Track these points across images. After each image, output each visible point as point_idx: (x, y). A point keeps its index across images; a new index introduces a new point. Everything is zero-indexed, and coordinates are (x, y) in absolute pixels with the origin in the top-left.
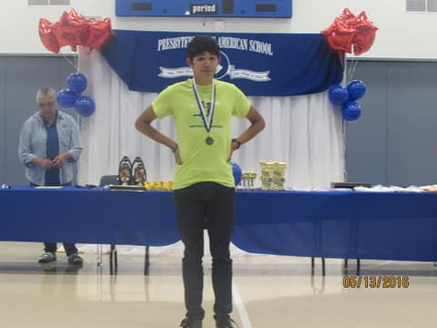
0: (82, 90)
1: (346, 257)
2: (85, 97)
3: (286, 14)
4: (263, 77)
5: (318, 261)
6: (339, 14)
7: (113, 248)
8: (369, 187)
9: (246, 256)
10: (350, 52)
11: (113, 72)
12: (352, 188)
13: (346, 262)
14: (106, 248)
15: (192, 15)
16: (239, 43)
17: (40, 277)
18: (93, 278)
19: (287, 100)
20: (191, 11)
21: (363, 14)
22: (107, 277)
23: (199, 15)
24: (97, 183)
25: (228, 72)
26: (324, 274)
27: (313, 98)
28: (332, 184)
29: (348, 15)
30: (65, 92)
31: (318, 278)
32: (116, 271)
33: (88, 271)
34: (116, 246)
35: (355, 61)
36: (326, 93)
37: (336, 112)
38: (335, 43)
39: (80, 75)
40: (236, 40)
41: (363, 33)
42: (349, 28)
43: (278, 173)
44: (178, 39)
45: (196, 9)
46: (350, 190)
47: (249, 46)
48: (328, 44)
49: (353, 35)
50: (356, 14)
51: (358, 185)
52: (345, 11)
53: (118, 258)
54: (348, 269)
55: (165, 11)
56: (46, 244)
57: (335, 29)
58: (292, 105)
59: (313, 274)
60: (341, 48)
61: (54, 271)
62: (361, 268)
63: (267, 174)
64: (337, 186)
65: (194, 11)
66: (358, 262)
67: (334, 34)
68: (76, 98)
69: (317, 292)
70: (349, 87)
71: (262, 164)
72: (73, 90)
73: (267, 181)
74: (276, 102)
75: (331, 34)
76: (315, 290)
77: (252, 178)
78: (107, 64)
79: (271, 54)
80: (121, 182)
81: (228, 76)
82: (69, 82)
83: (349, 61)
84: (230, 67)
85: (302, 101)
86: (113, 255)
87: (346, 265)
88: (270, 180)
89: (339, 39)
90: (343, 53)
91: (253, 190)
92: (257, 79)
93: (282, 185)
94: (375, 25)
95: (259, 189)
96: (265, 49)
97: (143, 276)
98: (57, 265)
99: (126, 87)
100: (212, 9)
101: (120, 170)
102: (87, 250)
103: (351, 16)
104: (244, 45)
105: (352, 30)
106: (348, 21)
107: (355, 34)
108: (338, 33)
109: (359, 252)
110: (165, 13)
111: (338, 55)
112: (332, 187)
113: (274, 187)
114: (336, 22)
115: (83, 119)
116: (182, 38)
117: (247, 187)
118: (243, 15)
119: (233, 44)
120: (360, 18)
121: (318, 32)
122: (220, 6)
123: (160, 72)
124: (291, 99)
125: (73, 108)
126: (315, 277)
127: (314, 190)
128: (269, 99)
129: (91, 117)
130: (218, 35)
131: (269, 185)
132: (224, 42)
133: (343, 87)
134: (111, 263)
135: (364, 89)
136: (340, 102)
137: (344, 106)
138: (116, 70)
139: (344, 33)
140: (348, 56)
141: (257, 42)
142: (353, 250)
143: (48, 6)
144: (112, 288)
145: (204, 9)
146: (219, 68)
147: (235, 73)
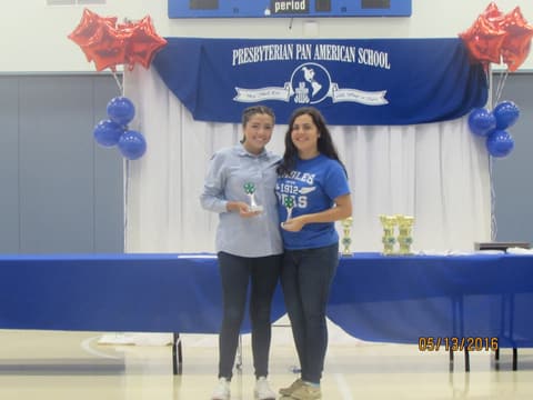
0: (128, 121)
1: (497, 346)
2: (133, 133)
3: (404, 11)
4: (377, 98)
6: (482, 10)
7: (176, 337)
8: (526, 246)
9: (358, 346)
10: (499, 63)
11: (170, 92)
12: (504, 249)
13: (497, 352)
14: (169, 337)
15: (274, 15)
16: (344, 54)
19: (411, 129)
20: (272, 9)
21: (517, 10)
23: (283, 14)
25: (330, 93)
26: (467, 369)
27: (448, 126)
28: (476, 245)
29: (493, 12)
30: (105, 123)
31: (460, 373)
32: (181, 373)
34: (181, 335)
35: (504, 74)
36: (465, 119)
38: (478, 48)
39: (125, 100)
40: (340, 49)
42: (497, 29)
44: (259, 49)
45: (279, 6)
46: (502, 252)
47: (357, 56)
48: (467, 52)
49: (501, 39)
50: (506, 10)
51: (513, 246)
52: (490, 6)
53: (183, 351)
54: (501, 361)
55: (236, 10)
57: (477, 30)
58: (418, 137)
59: (452, 369)
60: (487, 57)
62: (519, 360)
63: (387, 232)
64: (484, 247)
65: (277, 9)
66: (515, 351)
67: (477, 38)
68: (120, 134)
69: (458, 395)
70: (496, 112)
72: (117, 121)
73: (389, 242)
74: (396, 133)
75: (472, 39)
79: (388, 67)
81: (330, 99)
82: (110, 110)
83: (496, 74)
84: (332, 85)
85: (432, 130)
86: (177, 349)
87: (497, 357)
88: (392, 240)
90: (488, 62)
92: (369, 102)
93: (407, 247)
96: (379, 60)
99: (191, 115)
102: (140, 341)
103: (495, 13)
104: (350, 56)
105: (501, 32)
107: (505, 38)
108: (483, 36)
109: (515, 337)
110: (236, 13)
111: (481, 66)
112: (476, 249)
113: (397, 250)
114: (478, 23)
115: (130, 162)
116: (266, 47)
118: (344, 13)
119: (336, 54)
120: (513, 15)
121: (454, 35)
122: (312, 3)
123: (236, 94)
124: (417, 129)
125: (116, 147)
126: (455, 373)
127: (452, 253)
128: (385, 128)
129: (141, 159)
130: (314, 43)
131: (391, 247)
132: (323, 53)
133: (489, 111)
134: (175, 357)
135: (516, 114)
136: (484, 132)
137: (491, 136)
138: (175, 92)
139: (490, 37)
140: (494, 67)
141: (369, 51)
142: (507, 334)
143: (76, 6)
144: (176, 394)
145: (290, 7)
146: (317, 87)
147: (339, 94)
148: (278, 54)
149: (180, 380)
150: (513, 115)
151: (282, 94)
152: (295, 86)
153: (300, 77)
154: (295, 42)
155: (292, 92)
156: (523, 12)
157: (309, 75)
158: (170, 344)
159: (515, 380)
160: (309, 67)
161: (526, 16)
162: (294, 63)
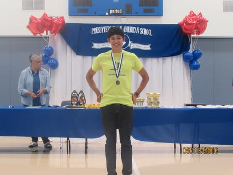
0: (51, 55)
1: (193, 143)
2: (53, 59)
3: (160, 14)
4: (147, 47)
5: (178, 145)
6: (187, 13)
7: (68, 139)
8: (204, 105)
9: (139, 143)
10: (194, 34)
11: (67, 45)
12: (196, 106)
13: (193, 145)
14: (65, 139)
15: (110, 15)
16: (135, 30)
17: (30, 155)
18: (58, 155)
19: (161, 60)
21: (200, 13)
22: (65, 155)
23: (113, 14)
24: (59, 105)
25: (129, 45)
26: (181, 152)
27: (174, 58)
28: (185, 104)
29: (192, 14)
30: (42, 56)
31: (178, 154)
33: (55, 152)
35: (196, 38)
36: (181, 55)
37: (186, 66)
38: (186, 29)
39: (50, 47)
40: (133, 28)
41: (200, 24)
42: (193, 21)
43: (156, 99)
44: (102, 28)
45: (112, 11)
46: (195, 107)
47: (140, 31)
48: (182, 29)
49: (195, 25)
50: (197, 13)
51: (199, 105)
52: (191, 12)
53: (71, 144)
55: (95, 13)
56: (32, 138)
57: (185, 21)
58: (163, 62)
59: (175, 152)
60: (189, 32)
61: (37, 152)
63: (150, 99)
64: (188, 105)
65: (111, 13)
66: (199, 145)
67: (185, 24)
68: (48, 60)
69: (177, 163)
70: (193, 53)
71: (147, 94)
72: (47, 55)
73: (150, 103)
74: (155, 60)
75: (183, 25)
76: (176, 161)
77: (142, 101)
78: (64, 41)
79: (152, 35)
80: (72, 104)
81: (129, 47)
82: (44, 50)
83: (193, 38)
84: (130, 42)
85: (169, 60)
86: (68, 144)
88: (152, 102)
89: (188, 27)
90: (190, 34)
91: (142, 108)
92: (144, 49)
93: (158, 105)
94: (207, 19)
95: (146, 107)
96: (148, 32)
97: (84, 154)
98: (38, 149)
99: (75, 53)
100: (120, 11)
101: (72, 97)
102: (54, 141)
103: (194, 15)
104: (137, 31)
105: (195, 22)
106: (192, 17)
107: (197, 24)
108: (187, 24)
109: (200, 140)
111: (187, 35)
112: (185, 106)
113: (154, 106)
114: (186, 18)
115: (52, 70)
116: (105, 27)
117: (139, 106)
118: (137, 14)
119: (131, 30)
120: (199, 15)
121: (177, 23)
122: (124, 10)
123: (93, 45)
124: (163, 60)
125: (46, 65)
126: (176, 154)
127: (175, 107)
128: (150, 59)
129: (56, 70)
130: (124, 26)
131: (151, 105)
132: (127, 29)
133: (190, 52)
134: (67, 147)
135: (201, 54)
136: (188, 61)
137: (191, 62)
138: (69, 44)
139: (191, 24)
140: (192, 36)
141: (144, 29)
142: (196, 139)
143: (33, 11)
144: (67, 161)
145: (116, 12)
146: (124, 43)
147: (133, 46)
149: (69, 157)
156: (202, 14)
158: (65, 142)
159: (199, 157)
161: (204, 16)
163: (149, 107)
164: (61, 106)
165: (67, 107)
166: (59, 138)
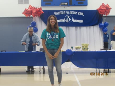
3: (86, 5)
4: (81, 21)
5: (98, 69)
6: (101, 4)
7: (44, 67)
10: (104, 14)
12: (106, 50)
13: (105, 69)
14: (42, 67)
15: (61, 5)
16: (75, 13)
18: (38, 75)
19: (88, 27)
20: (61, 4)
21: (108, 4)
22: (42, 75)
24: (39, 50)
27: (95, 26)
28: (101, 49)
29: (103, 5)
32: (44, 73)
33: (37, 73)
36: (98, 25)
37: (101, 30)
40: (74, 12)
43: (87, 47)
47: (78, 13)
48: (99, 12)
49: (105, 10)
51: (108, 49)
52: (103, 4)
53: (45, 70)
57: (100, 8)
58: (89, 29)
60: (102, 13)
62: (109, 71)
63: (84, 47)
64: (102, 50)
65: (62, 4)
66: (108, 69)
69: (97, 78)
70: (104, 24)
71: (82, 44)
73: (84, 49)
74: (85, 28)
75: (99, 10)
76: (97, 77)
77: (80, 48)
81: (72, 21)
84: (73, 19)
85: (92, 27)
86: (44, 69)
87: (105, 70)
88: (85, 48)
89: (101, 11)
90: (103, 15)
92: (80, 22)
93: (88, 50)
95: (82, 51)
96: (82, 14)
100: (67, 4)
102: (36, 68)
103: (104, 5)
104: (76, 13)
105: (105, 9)
107: (106, 10)
109: (108, 67)
110: (54, 5)
111: (101, 15)
112: (101, 50)
113: (86, 50)
116: (60, 12)
117: (78, 50)
118: (75, 5)
119: (73, 13)
120: (107, 5)
121: (96, 9)
122: (69, 3)
127: (96, 51)
128: (83, 27)
130: (69, 11)
131: (84, 50)
132: (71, 13)
133: (103, 24)
134: (43, 71)
136: (102, 28)
138: (43, 20)
139: (103, 10)
140: (104, 15)
141: (80, 12)
142: (107, 66)
143: (24, 4)
144: (44, 78)
146: (70, 19)
147: (74, 21)
148: (62, 13)
149: (44, 75)
150: (107, 24)
151: (63, 21)
152: (66, 19)
153: (67, 17)
154: (66, 11)
155: (65, 20)
157: (68, 17)
158: (42, 68)
160: (68, 16)
161: (109, 6)
162: (66, 15)
163: (83, 51)
164: (40, 51)
165: (43, 51)
166: (39, 67)
